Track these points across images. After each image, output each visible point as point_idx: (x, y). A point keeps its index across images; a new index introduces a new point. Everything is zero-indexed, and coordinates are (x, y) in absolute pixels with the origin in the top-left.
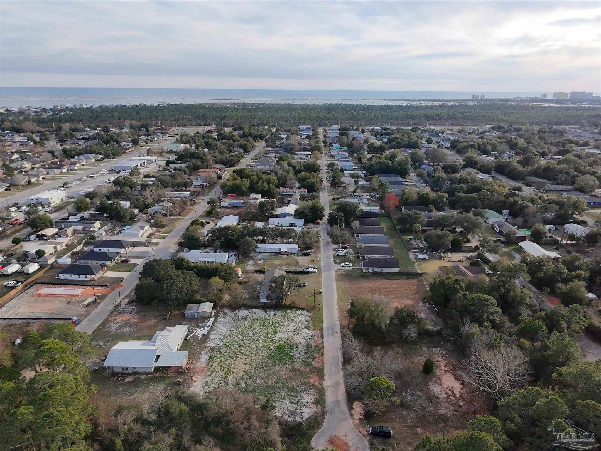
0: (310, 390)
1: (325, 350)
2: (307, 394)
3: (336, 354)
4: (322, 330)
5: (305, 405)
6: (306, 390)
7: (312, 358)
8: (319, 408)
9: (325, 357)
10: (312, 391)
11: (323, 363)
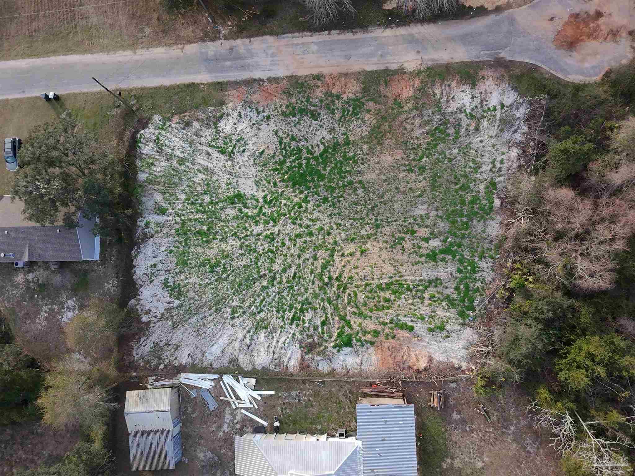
0: (438, 96)
1: (302, 72)
2: (448, 101)
3: (315, 48)
4: (220, 86)
5: (481, 102)
6: (438, 104)
7: (333, 102)
8: (487, 72)
9: (326, 71)
10: (438, 92)
11: (346, 75)
